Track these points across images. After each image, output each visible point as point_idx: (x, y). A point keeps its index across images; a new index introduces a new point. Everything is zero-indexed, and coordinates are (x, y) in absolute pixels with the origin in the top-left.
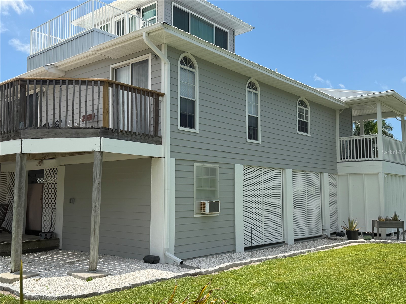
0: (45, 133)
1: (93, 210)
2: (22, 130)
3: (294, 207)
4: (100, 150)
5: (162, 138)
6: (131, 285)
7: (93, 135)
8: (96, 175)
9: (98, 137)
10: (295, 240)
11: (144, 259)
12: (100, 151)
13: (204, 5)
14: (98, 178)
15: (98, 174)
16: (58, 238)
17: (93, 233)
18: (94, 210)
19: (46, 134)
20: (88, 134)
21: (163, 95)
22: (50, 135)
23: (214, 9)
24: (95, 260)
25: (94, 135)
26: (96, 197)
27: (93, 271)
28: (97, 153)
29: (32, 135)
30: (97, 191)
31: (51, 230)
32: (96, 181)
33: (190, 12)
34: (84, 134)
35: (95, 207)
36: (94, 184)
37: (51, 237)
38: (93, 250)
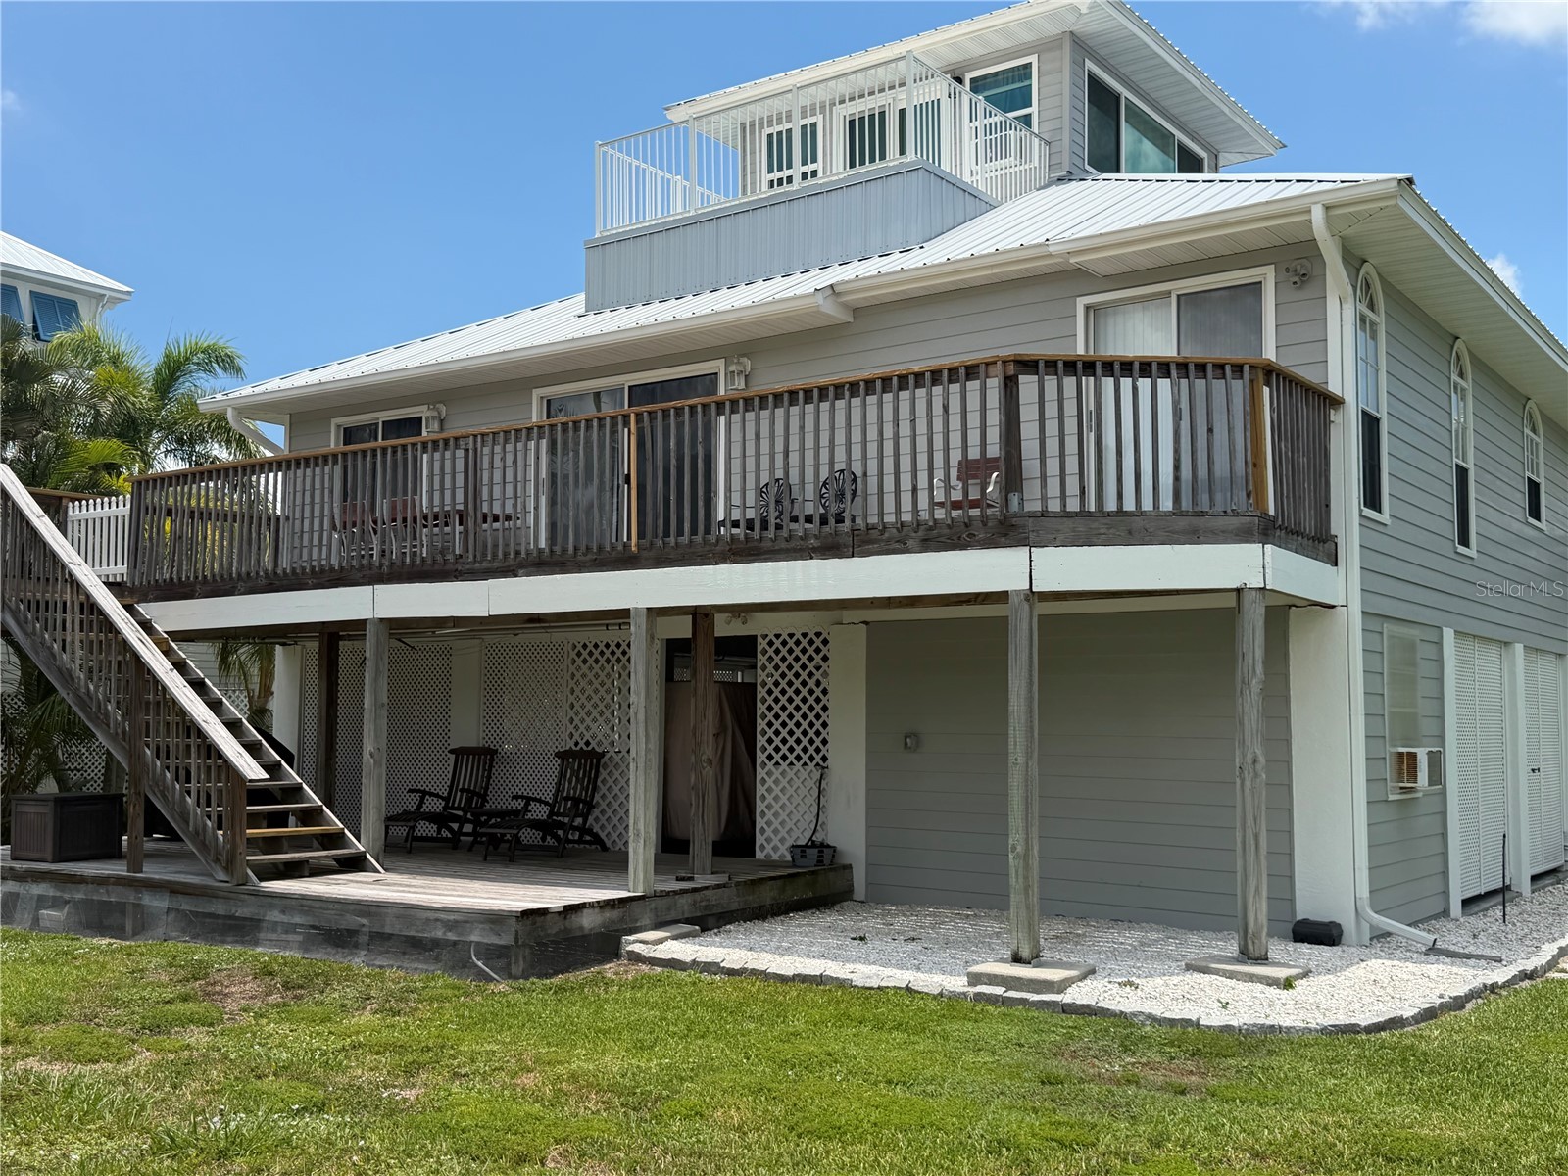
0: (1099, 529)
1: (1249, 773)
2: (1031, 520)
3: (1533, 771)
4: (1262, 586)
5: (1336, 544)
6: (1451, 997)
7: (1238, 538)
8: (1251, 661)
9: (1255, 542)
10: (1534, 878)
11: (1294, 932)
12: (1264, 589)
13: (1176, 71)
14: (1258, 672)
15: (1257, 658)
16: (848, 863)
17: (1253, 842)
18: (1251, 770)
19: (1102, 531)
20: (1223, 532)
21: (1336, 402)
22: (1114, 534)
23: (1197, 84)
24: (1262, 927)
25: (1243, 536)
26: (1255, 732)
27: (1260, 962)
28: (1254, 592)
29: (1061, 537)
30: (1258, 711)
31: (819, 838)
32: (1254, 682)
33: (1125, 93)
34: (1213, 532)
35: (1255, 761)
36: (1248, 692)
37: (822, 862)
38: (1255, 897)
